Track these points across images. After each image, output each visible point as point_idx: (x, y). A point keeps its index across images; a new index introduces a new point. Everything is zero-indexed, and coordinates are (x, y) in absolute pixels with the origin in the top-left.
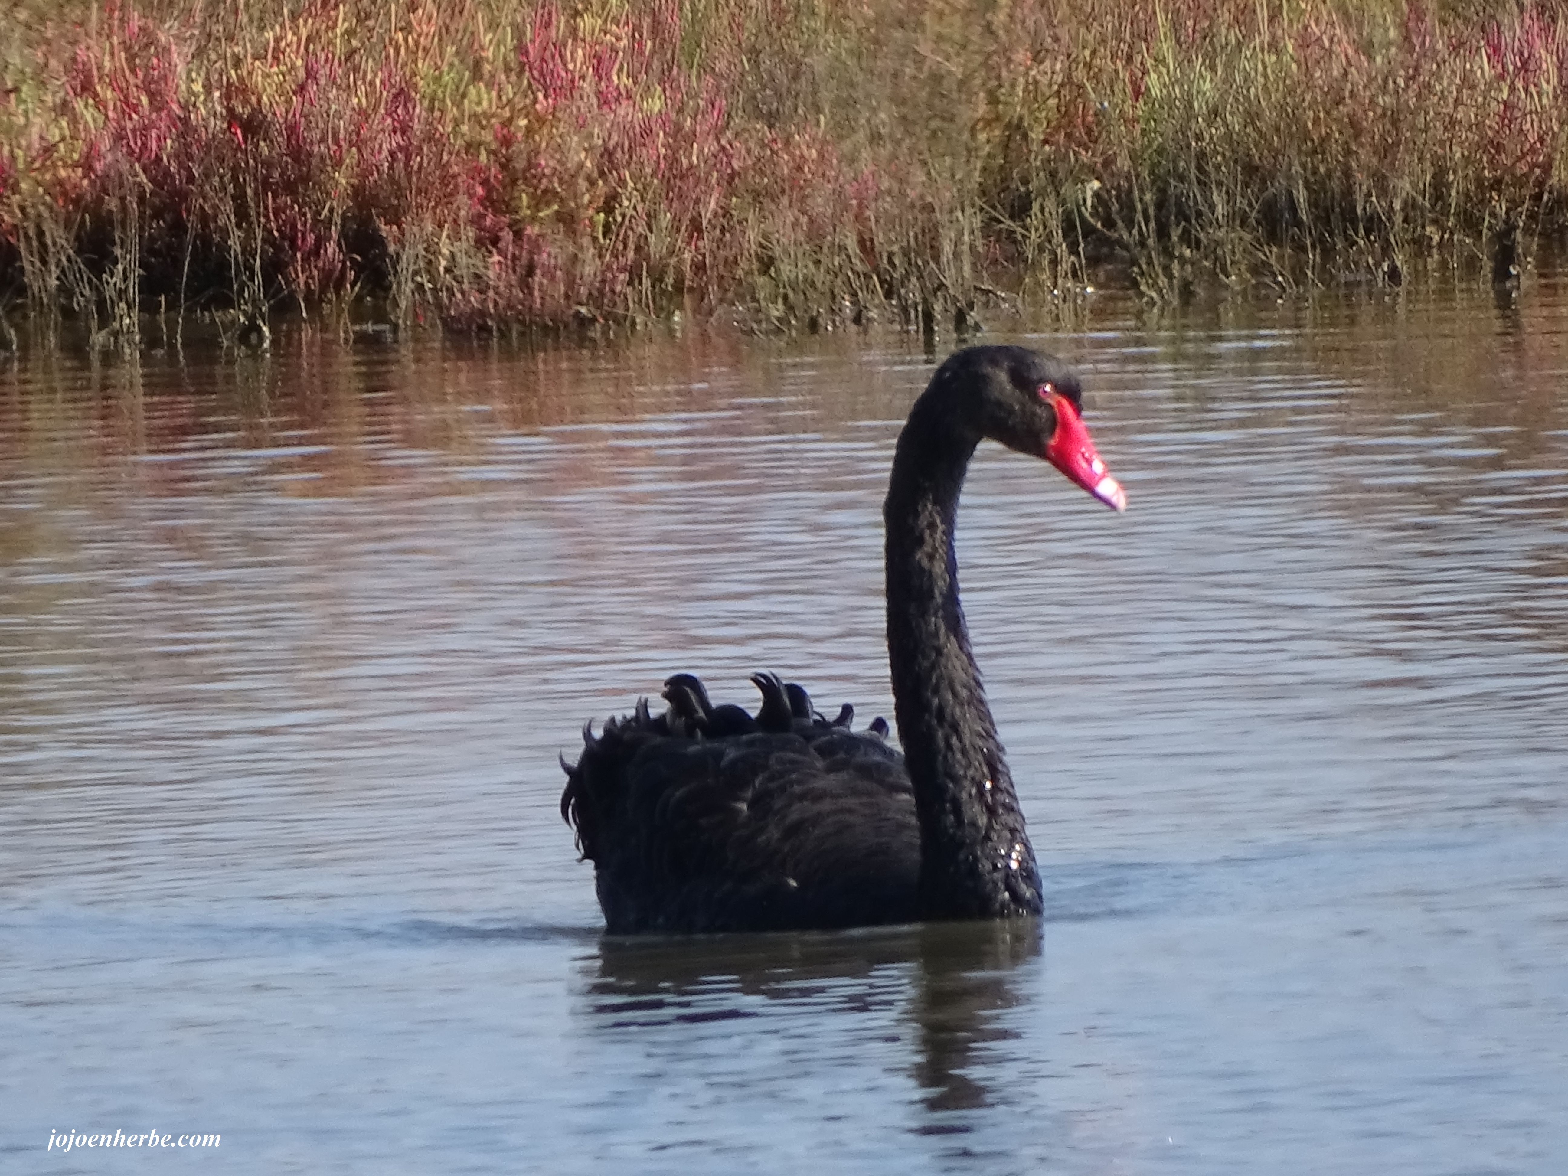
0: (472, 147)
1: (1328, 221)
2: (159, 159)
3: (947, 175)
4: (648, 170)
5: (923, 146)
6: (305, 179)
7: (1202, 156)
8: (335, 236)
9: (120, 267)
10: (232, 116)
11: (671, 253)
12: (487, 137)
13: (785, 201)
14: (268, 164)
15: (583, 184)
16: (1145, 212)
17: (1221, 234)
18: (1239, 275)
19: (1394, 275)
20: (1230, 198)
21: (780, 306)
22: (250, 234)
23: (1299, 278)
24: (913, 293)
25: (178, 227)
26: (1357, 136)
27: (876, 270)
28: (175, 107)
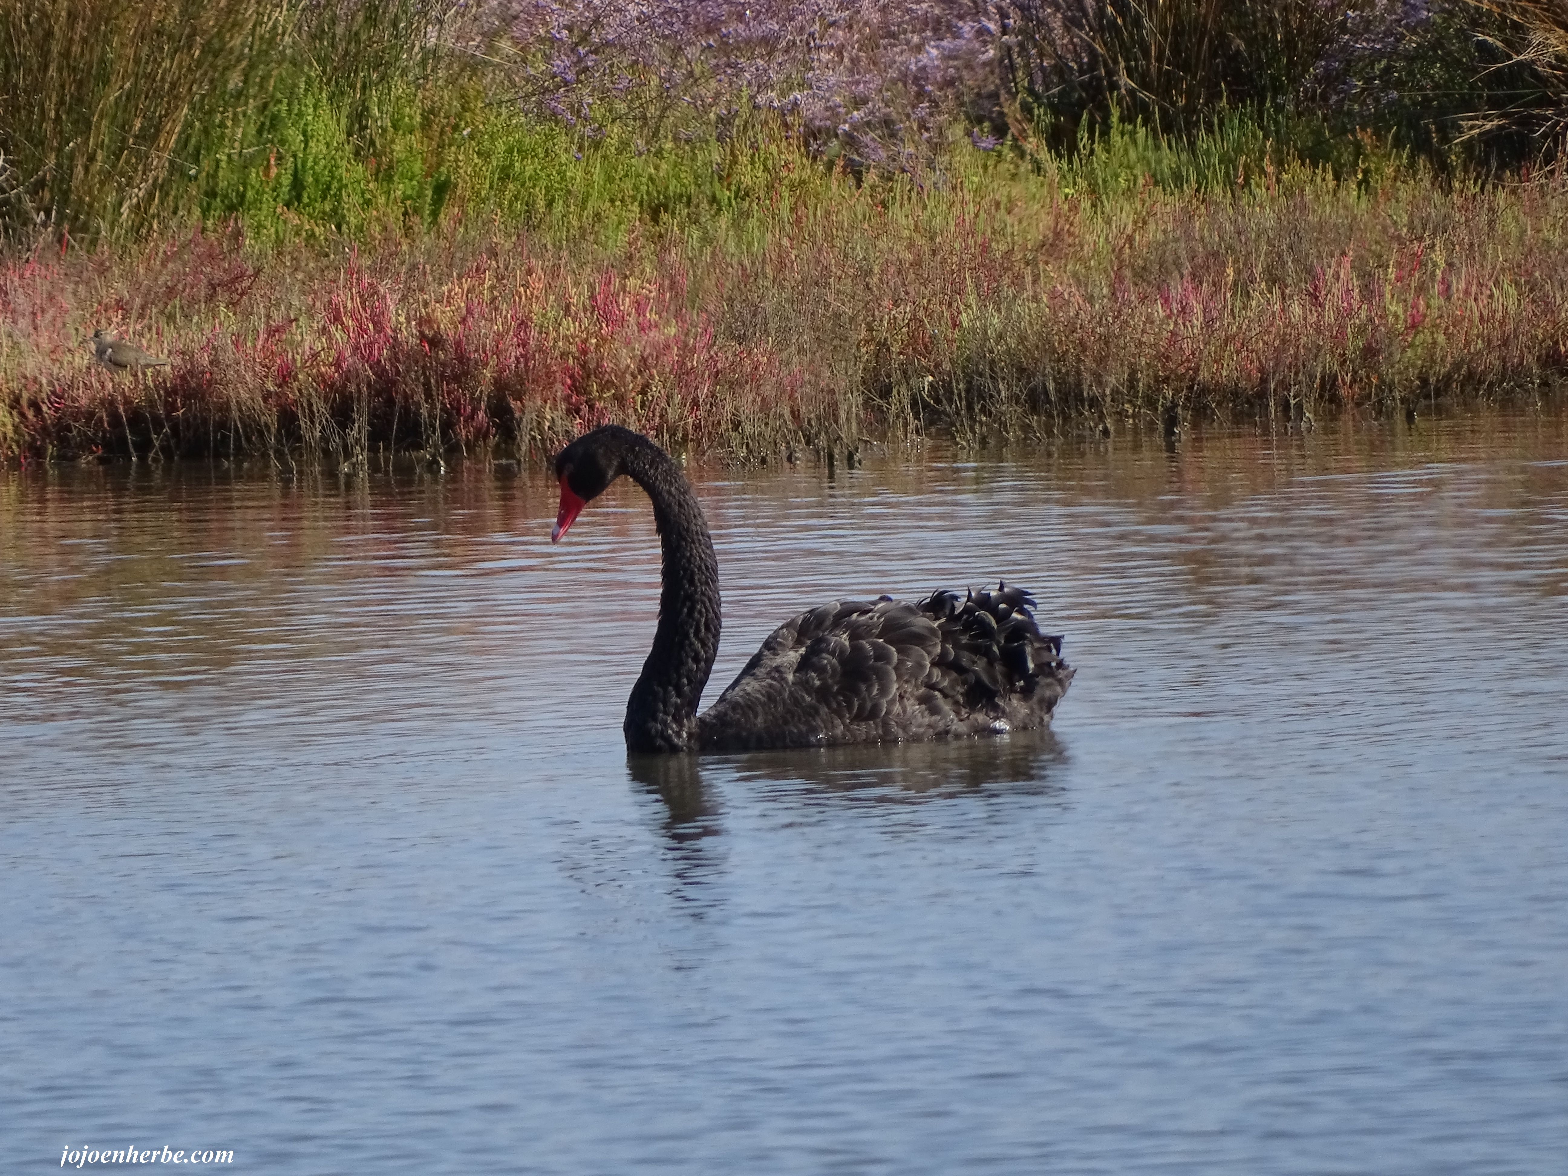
0: (564, 355)
1: (1067, 401)
2: (379, 361)
3: (843, 372)
4: (668, 370)
5: (829, 355)
6: (466, 373)
7: (992, 362)
8: (483, 407)
9: (356, 425)
10: (423, 337)
11: (681, 419)
12: (573, 349)
13: (748, 387)
14: (444, 365)
15: (629, 378)
16: (959, 395)
17: (1004, 408)
18: (1015, 432)
19: (1106, 432)
20: (1009, 386)
21: (745, 450)
22: (433, 406)
23: (1050, 433)
24: (822, 441)
25: (390, 402)
26: (1084, 351)
27: (801, 428)
28: (389, 331)
